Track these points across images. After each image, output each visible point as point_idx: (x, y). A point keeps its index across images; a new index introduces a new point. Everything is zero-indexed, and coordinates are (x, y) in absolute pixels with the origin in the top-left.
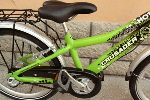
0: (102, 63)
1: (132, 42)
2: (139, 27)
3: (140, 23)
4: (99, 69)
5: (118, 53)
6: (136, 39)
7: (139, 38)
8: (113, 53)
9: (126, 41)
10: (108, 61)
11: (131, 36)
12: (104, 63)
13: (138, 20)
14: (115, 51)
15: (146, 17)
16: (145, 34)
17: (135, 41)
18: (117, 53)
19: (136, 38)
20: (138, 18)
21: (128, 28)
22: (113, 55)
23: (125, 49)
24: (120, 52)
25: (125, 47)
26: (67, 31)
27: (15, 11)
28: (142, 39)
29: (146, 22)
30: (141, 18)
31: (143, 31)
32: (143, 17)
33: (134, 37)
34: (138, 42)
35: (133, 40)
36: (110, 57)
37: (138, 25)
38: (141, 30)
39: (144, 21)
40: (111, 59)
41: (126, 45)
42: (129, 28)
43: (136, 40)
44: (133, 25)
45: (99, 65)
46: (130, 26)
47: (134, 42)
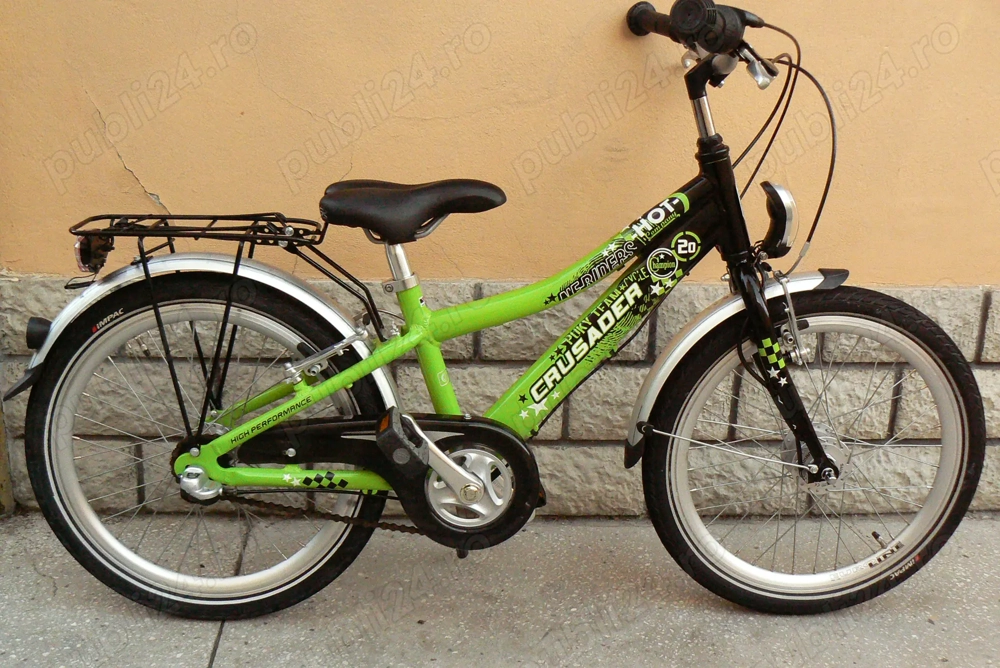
0: (534, 391)
1: (625, 303)
2: (643, 249)
3: (642, 234)
4: (524, 414)
5: (585, 347)
6: (636, 290)
7: (645, 286)
8: (569, 348)
9: (606, 301)
10: (554, 381)
11: (622, 283)
12: (539, 392)
13: (635, 227)
14: (574, 340)
15: (657, 216)
16: (662, 272)
17: (636, 298)
18: (579, 348)
19: (635, 286)
20: (637, 222)
21: (606, 253)
22: (568, 354)
23: (605, 329)
24: (592, 343)
25: (606, 321)
26: (407, 275)
27: (215, 218)
28: (656, 290)
29: (658, 231)
30: (642, 221)
31: (655, 261)
32: (650, 216)
33: (630, 283)
34: (647, 299)
35: (627, 293)
36: (560, 363)
37: (636, 242)
38: (649, 261)
39: (654, 227)
40: (564, 371)
41: (608, 314)
42: (611, 253)
43: (639, 293)
44: (622, 243)
45: (523, 399)
46: (613, 247)
47: (631, 302)
